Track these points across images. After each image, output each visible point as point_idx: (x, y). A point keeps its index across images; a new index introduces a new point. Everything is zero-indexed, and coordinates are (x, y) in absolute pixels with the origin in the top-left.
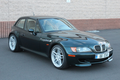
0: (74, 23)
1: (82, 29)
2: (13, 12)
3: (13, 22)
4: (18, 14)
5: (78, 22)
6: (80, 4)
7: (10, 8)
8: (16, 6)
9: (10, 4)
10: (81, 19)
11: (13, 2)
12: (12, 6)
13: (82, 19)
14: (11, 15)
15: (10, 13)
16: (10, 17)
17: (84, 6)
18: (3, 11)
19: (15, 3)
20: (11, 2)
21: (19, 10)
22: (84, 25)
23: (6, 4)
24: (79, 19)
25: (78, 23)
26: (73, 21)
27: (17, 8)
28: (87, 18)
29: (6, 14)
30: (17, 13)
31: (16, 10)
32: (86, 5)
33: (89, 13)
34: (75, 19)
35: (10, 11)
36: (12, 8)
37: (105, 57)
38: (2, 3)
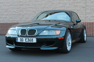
2: (90, 14)
3: (89, 23)
7: (87, 11)
8: (93, 9)
9: (87, 7)
11: (90, 6)
12: (89, 9)
14: (87, 17)
15: (87, 15)
16: (87, 18)
18: (80, 14)
19: (92, 6)
20: (88, 6)
23: (83, 8)
29: (84, 16)
30: (93, 15)
31: (93, 12)
35: (87, 14)
36: (89, 11)
37: (27, 42)
38: (80, 7)
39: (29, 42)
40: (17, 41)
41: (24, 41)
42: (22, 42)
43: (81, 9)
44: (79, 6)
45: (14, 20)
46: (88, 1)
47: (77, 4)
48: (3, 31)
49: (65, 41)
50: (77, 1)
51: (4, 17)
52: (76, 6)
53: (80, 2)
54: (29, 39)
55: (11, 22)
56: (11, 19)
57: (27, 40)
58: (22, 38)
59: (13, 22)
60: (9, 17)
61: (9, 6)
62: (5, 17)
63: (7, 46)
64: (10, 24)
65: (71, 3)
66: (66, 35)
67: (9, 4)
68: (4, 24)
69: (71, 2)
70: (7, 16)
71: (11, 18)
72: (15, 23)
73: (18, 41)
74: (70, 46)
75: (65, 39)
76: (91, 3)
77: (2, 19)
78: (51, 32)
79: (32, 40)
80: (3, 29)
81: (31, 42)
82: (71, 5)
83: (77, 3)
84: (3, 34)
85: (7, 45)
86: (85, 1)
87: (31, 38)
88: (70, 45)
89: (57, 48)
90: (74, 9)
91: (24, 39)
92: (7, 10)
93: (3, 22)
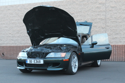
2: (110, 35)
4: (116, 38)
8: (114, 29)
9: (107, 28)
11: (110, 26)
12: (110, 30)
19: (113, 26)
20: (108, 26)
21: (117, 34)
23: (103, 28)
27: (115, 32)
30: (114, 37)
31: (114, 33)
36: (110, 32)
37: (36, 63)
38: (100, 28)
42: (31, 63)
43: (100, 30)
44: (98, 27)
45: (26, 43)
46: (108, 21)
48: (14, 55)
49: (70, 63)
50: (95, 21)
51: (15, 39)
52: (95, 26)
53: (99, 22)
54: (38, 60)
55: (23, 45)
56: (23, 42)
57: (35, 62)
58: (31, 60)
59: (25, 45)
60: (21, 39)
61: (21, 27)
62: (17, 39)
63: (18, 68)
64: (22, 47)
66: (71, 58)
67: (21, 25)
68: (16, 47)
70: (19, 39)
71: (24, 40)
72: (27, 46)
73: (28, 63)
74: (77, 69)
75: (70, 61)
76: (112, 23)
77: (13, 42)
78: (57, 54)
79: (40, 61)
80: (14, 53)
81: (39, 63)
83: (95, 23)
84: (14, 58)
85: (18, 66)
86: (105, 21)
87: (39, 60)
88: (77, 67)
89: (62, 69)
91: (33, 60)
92: (19, 31)
93: (14, 45)
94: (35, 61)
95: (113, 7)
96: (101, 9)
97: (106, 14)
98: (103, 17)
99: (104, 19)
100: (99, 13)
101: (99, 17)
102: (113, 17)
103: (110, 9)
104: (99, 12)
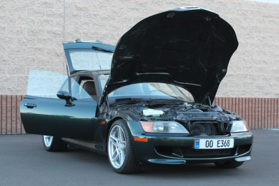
0: (230, 106)
1: (253, 122)
5: (241, 104)
6: (247, 58)
10: (250, 97)
13: (253, 97)
17: (256, 66)
22: (257, 114)
23: (58, 56)
24: (244, 97)
25: (240, 107)
26: (227, 102)
28: (266, 94)
32: (264, 62)
33: (271, 83)
34: (234, 97)
38: (50, 53)
39: (224, 147)
40: (196, 147)
41: (215, 147)
42: (209, 148)
43: (51, 59)
44: (45, 52)
47: (40, 46)
50: (40, 37)
52: (39, 49)
53: (49, 39)
54: (225, 140)
58: (209, 140)
65: (25, 40)
69: (25, 38)
79: (229, 142)
81: (227, 147)
82: (24, 47)
83: (40, 41)
90: (34, 57)
94: (220, 142)
95: (80, 9)
96: (53, 10)
97: (66, 23)
98: (58, 29)
99: (60, 33)
100: (49, 19)
101: (48, 28)
102: (81, 31)
103: (75, 12)
104: (49, 16)
